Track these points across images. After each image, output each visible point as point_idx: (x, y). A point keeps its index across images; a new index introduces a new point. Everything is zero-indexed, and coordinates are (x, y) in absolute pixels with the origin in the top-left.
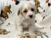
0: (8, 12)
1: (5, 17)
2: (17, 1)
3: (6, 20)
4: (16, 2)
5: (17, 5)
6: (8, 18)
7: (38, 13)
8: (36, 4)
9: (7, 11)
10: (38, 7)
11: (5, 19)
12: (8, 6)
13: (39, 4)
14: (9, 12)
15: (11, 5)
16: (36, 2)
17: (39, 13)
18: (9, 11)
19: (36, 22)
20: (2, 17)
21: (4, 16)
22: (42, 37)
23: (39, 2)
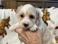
3: (3, 37)
6: (6, 34)
8: (44, 15)
10: (47, 19)
12: (6, 18)
13: (49, 15)
15: (10, 17)
16: (45, 12)
23: (48, 12)
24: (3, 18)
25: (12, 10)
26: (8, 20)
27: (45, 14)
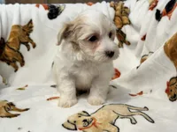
0: (23, 43)
1: (14, 61)
2: (54, 7)
3: (16, 71)
4: (51, 11)
5: (54, 20)
6: (23, 64)
7: (124, 45)
8: (116, 16)
9: (21, 43)
10: (123, 24)
11: (14, 69)
12: (24, 23)
13: (127, 14)
14: (26, 44)
15: (34, 22)
17: (129, 44)
18: (28, 42)
19: (118, 74)
20: (3, 60)
21: (11, 58)
22: (134, 121)
23: (126, 8)
24: (15, 22)
25: (38, 6)
26: (29, 28)
27: (118, 12)
